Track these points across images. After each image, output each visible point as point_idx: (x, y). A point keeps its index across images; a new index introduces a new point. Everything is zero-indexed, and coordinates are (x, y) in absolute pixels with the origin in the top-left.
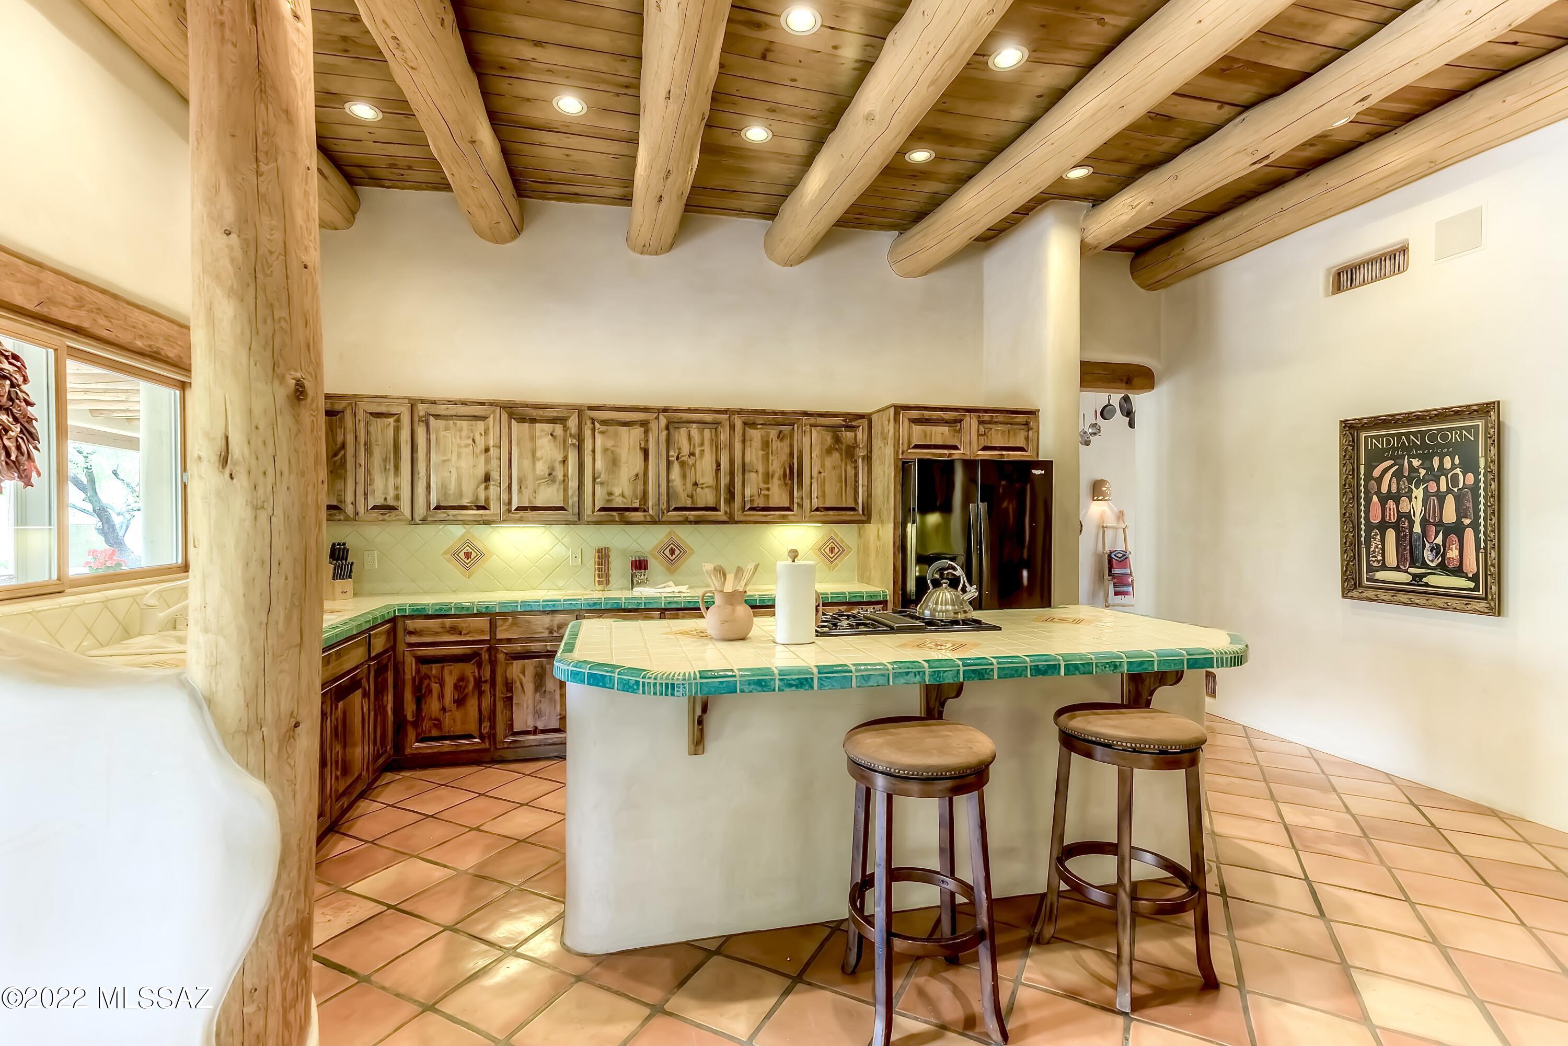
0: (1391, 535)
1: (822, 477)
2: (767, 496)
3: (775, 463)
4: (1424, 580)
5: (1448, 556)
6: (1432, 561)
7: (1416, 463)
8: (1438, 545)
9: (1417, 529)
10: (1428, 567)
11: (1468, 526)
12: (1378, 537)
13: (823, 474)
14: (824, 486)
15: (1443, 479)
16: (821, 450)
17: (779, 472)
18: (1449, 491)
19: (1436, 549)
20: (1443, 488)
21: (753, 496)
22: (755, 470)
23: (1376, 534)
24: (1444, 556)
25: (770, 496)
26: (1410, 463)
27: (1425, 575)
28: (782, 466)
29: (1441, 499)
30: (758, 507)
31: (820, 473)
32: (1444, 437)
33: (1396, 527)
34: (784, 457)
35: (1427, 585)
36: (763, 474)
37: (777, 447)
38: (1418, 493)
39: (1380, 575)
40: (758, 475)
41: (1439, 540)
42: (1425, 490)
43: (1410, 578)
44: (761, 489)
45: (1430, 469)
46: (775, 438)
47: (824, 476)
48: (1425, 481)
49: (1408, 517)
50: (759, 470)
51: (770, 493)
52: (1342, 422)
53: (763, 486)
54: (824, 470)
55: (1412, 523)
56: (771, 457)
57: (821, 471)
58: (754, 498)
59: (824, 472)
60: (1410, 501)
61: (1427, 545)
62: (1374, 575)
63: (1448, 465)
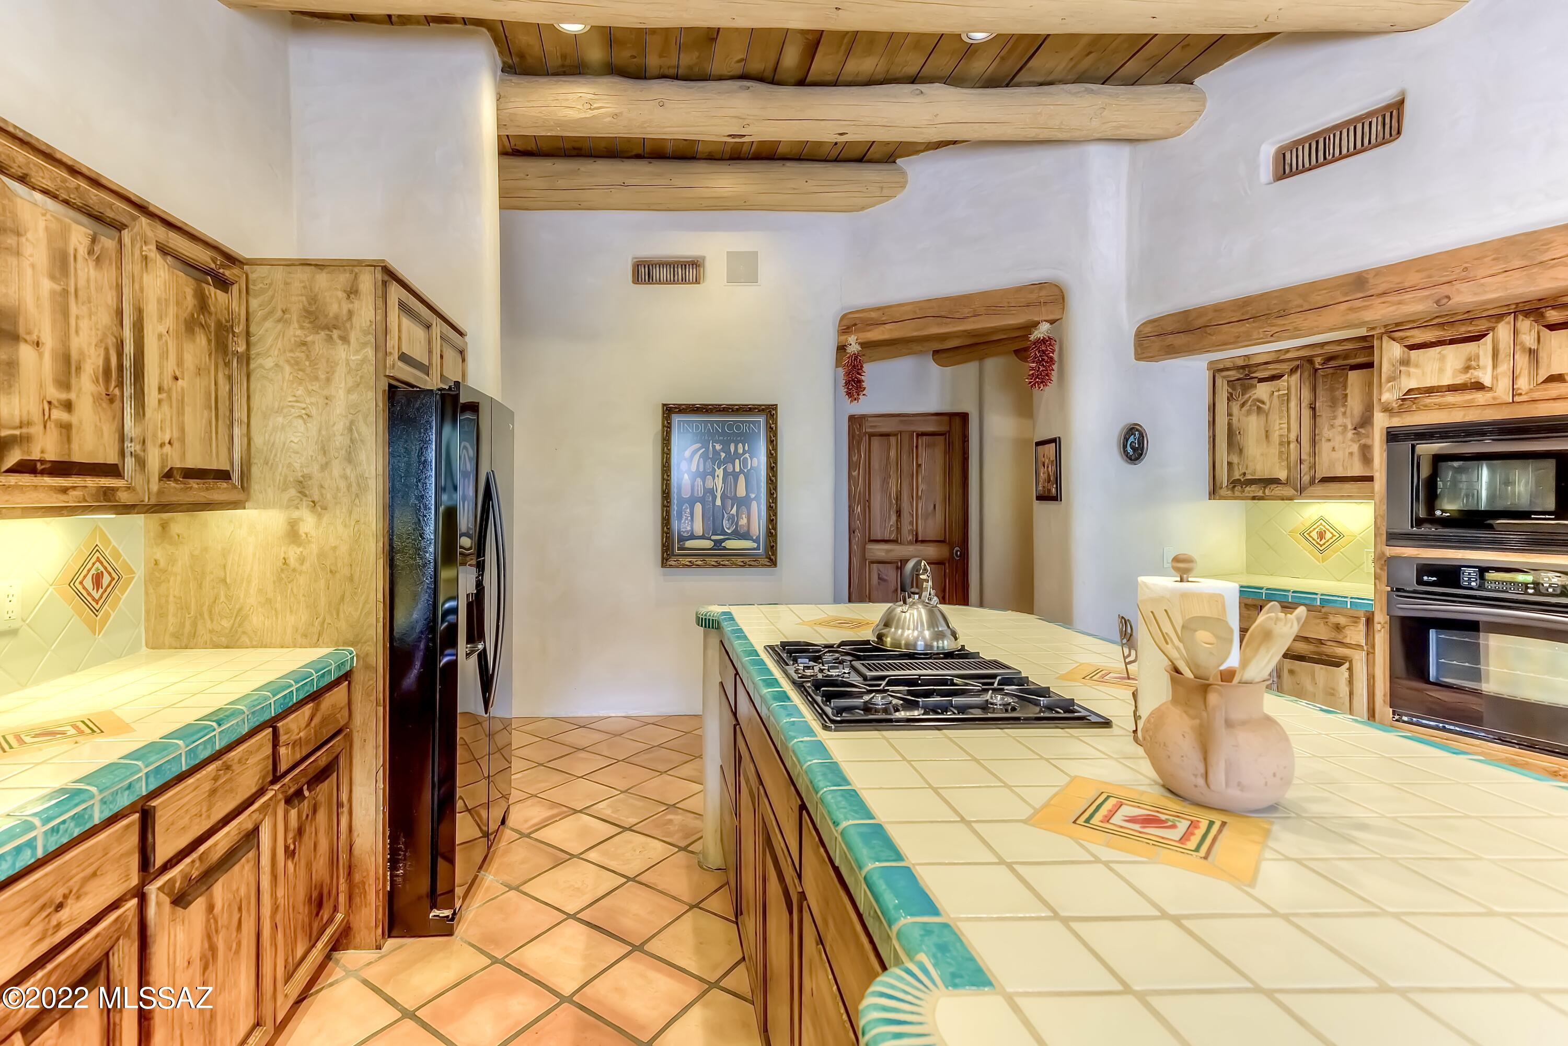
0: (698, 508)
1: (179, 389)
2: (66, 428)
3: (84, 324)
4: (723, 544)
5: (740, 524)
6: (728, 529)
7: (718, 447)
8: (733, 515)
9: (718, 502)
10: (726, 534)
11: (754, 499)
12: (688, 510)
13: (180, 382)
14: (183, 414)
15: (737, 461)
16: (177, 317)
17: (93, 363)
18: (741, 471)
19: (731, 518)
20: (737, 469)
21: (29, 424)
22: (35, 337)
23: (686, 508)
24: (737, 524)
25: (74, 431)
26: (714, 447)
27: (724, 540)
28: (101, 341)
29: (736, 476)
30: (42, 462)
31: (176, 379)
32: (738, 428)
33: (702, 501)
34: (105, 318)
35: (725, 548)
36: (54, 352)
37: (88, 281)
38: (720, 472)
39: (689, 544)
40: (41, 355)
41: (734, 511)
42: (725, 470)
43: (713, 543)
44: (50, 403)
45: (728, 452)
46: (82, 251)
47: (182, 389)
48: (725, 462)
49: (712, 492)
50: (43, 340)
51: (74, 420)
52: (664, 405)
53: (54, 393)
54: (183, 373)
55: (714, 498)
56: (74, 310)
57: (178, 374)
58: (32, 430)
59: (183, 379)
60: (714, 479)
61: (726, 515)
62: (684, 544)
63: (740, 451)
